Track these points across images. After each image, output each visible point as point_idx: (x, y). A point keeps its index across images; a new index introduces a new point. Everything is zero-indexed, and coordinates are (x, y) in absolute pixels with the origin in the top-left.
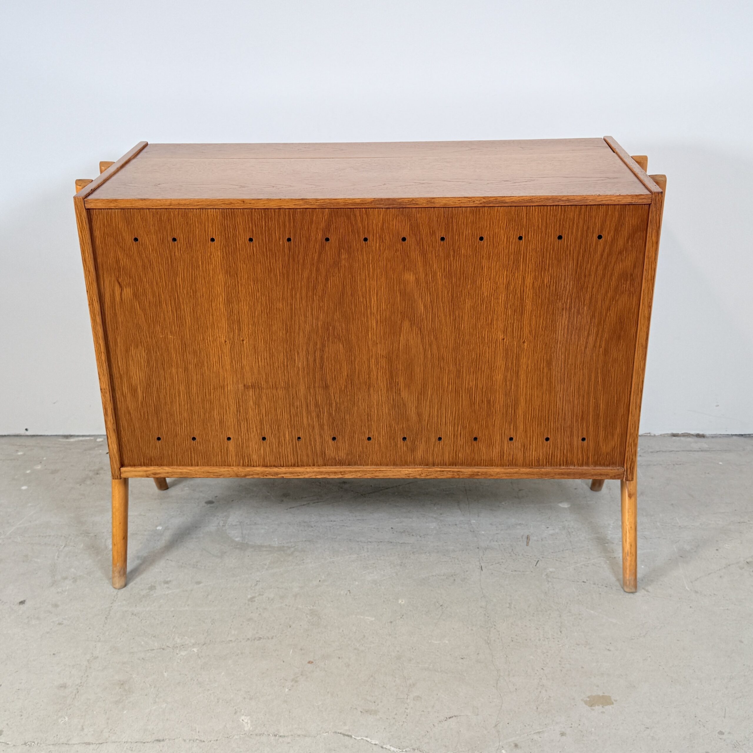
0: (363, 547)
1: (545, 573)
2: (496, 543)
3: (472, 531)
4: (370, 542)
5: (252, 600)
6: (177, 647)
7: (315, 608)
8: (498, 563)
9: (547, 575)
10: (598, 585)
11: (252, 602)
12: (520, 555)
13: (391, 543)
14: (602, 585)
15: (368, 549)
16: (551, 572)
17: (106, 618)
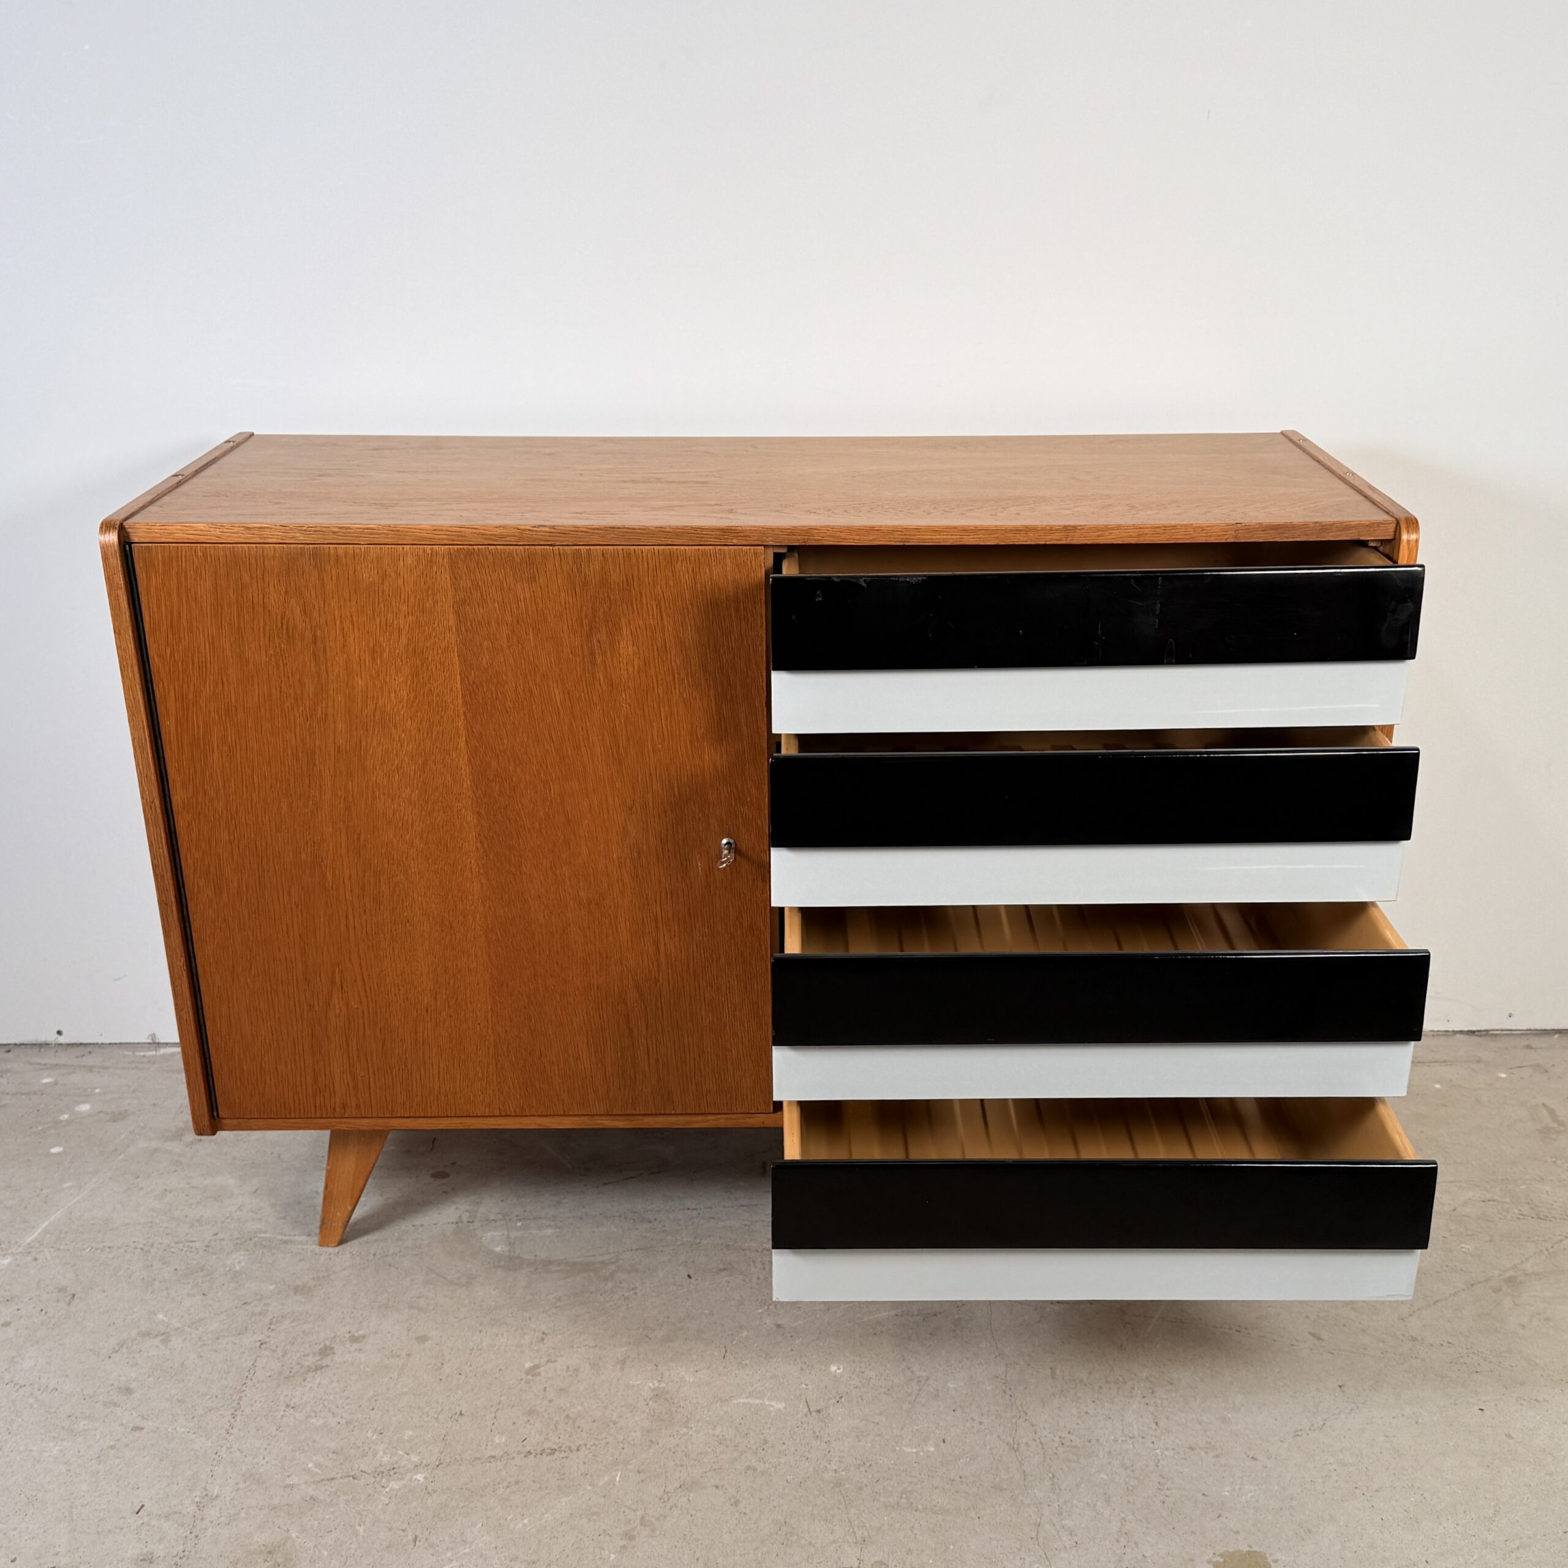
17: (234, 1416)
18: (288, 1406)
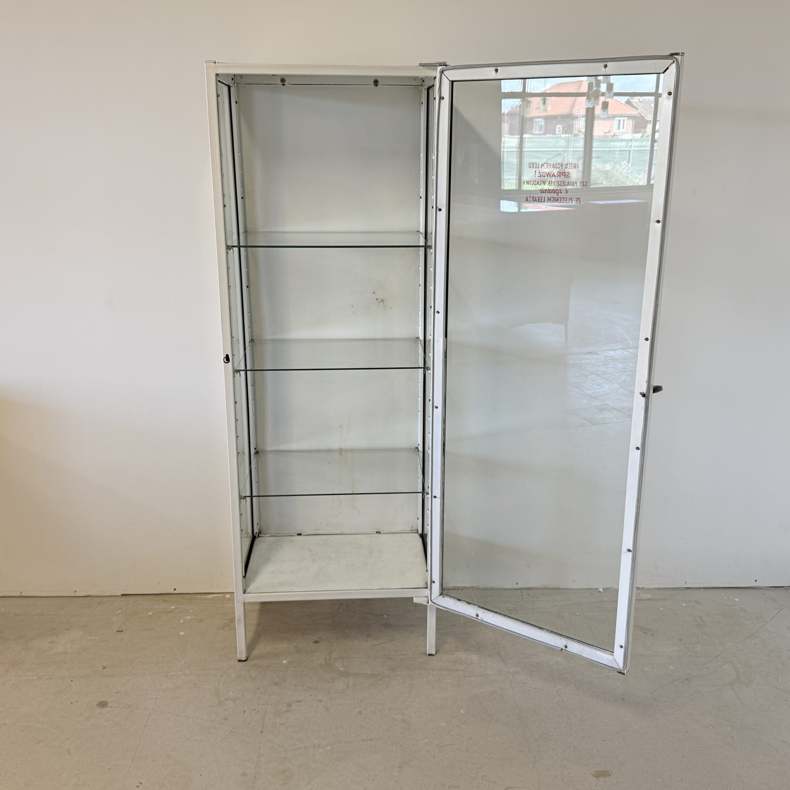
0: (430, 673)
2: (520, 669)
3: (502, 659)
4: (434, 669)
5: (360, 712)
6: (316, 746)
7: (404, 717)
8: (524, 683)
9: (557, 690)
10: (591, 696)
11: (360, 714)
12: (537, 677)
13: (448, 669)
14: (594, 697)
15: (433, 674)
16: (560, 689)
17: (263, 727)
18: (280, 724)
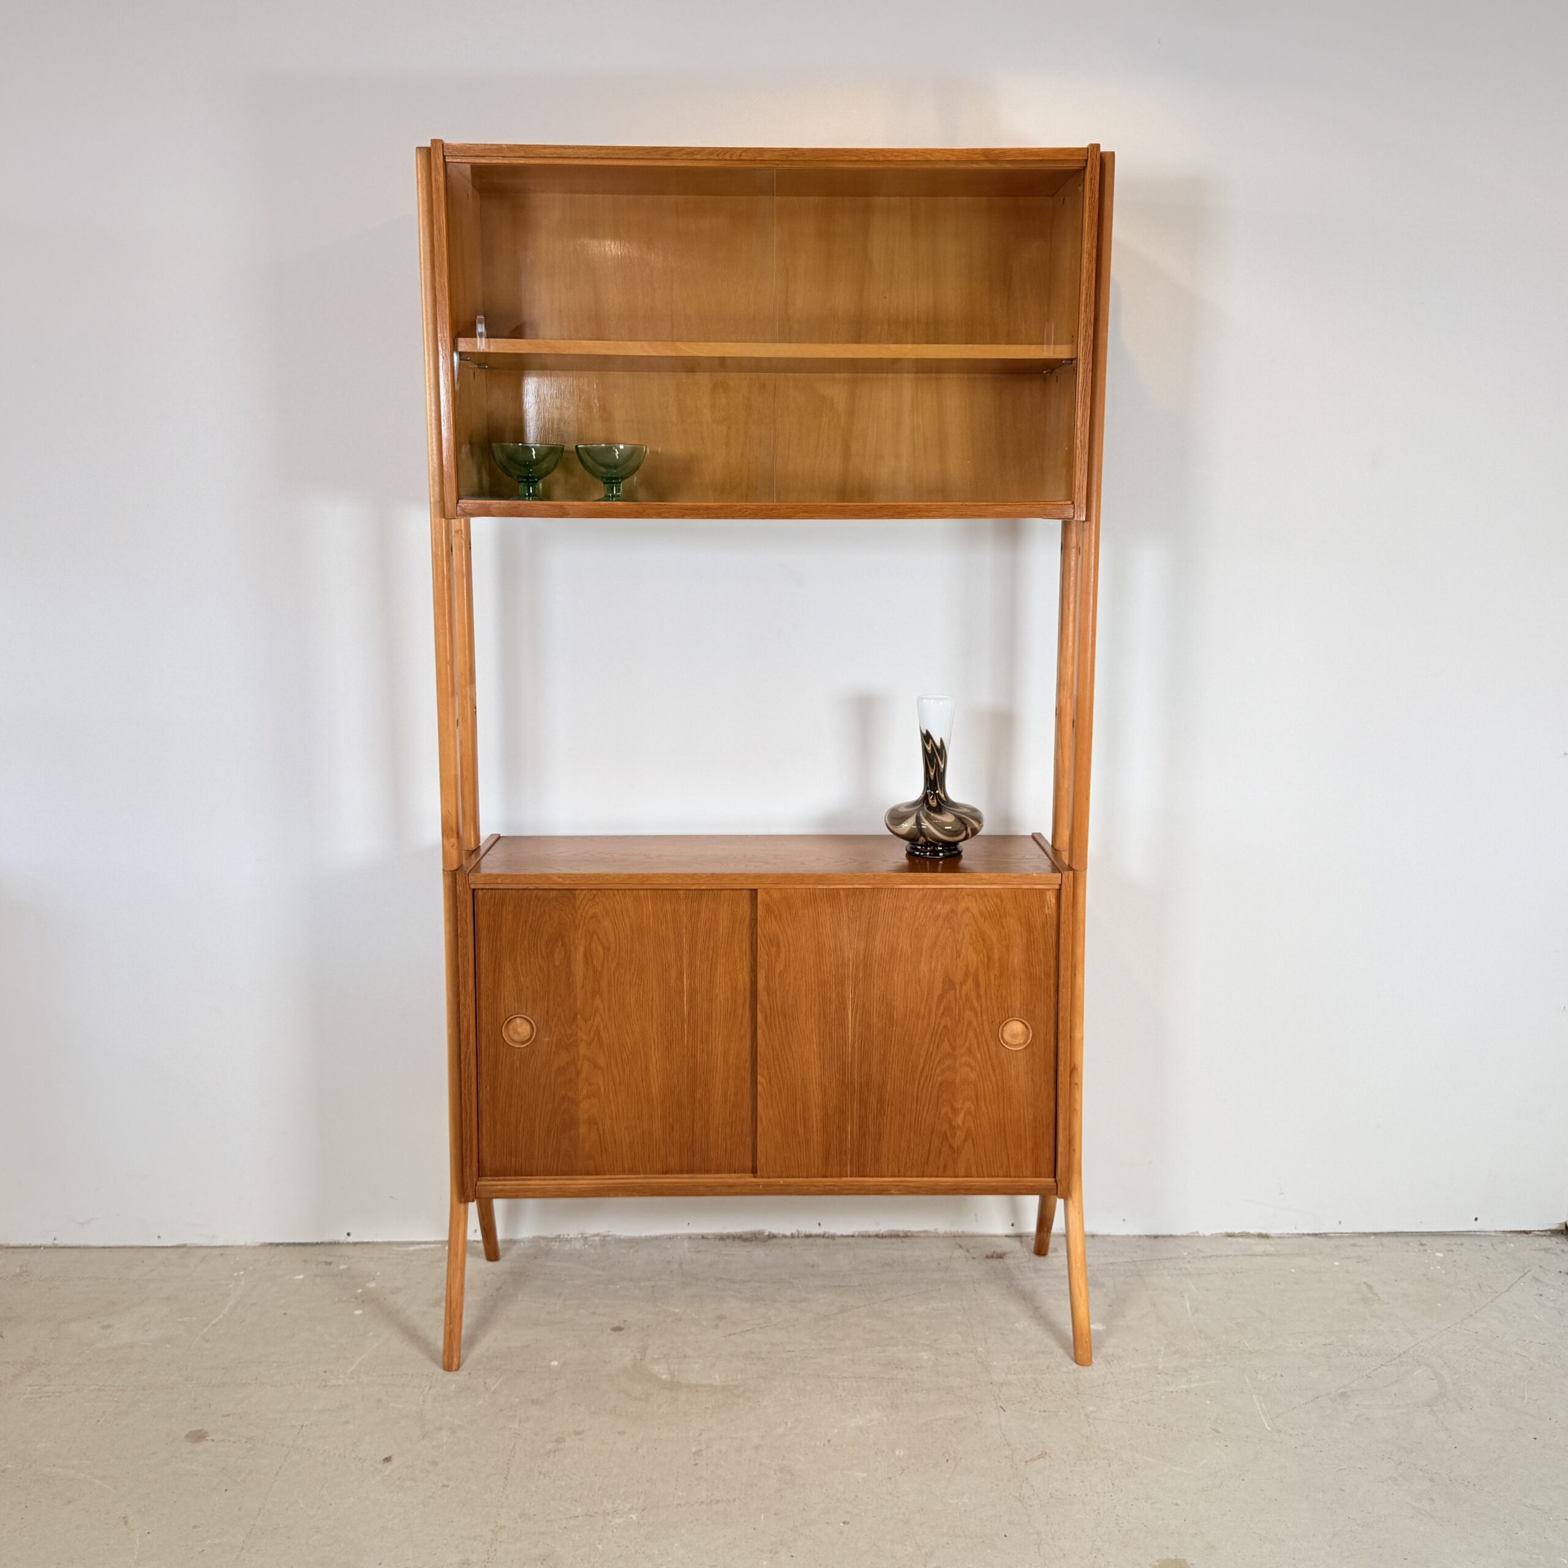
0: (837, 1385)
1: (1084, 1413)
2: (1014, 1377)
3: (980, 1360)
5: (698, 1453)
6: (609, 1513)
7: (784, 1462)
8: (1021, 1402)
9: (1086, 1415)
10: (1153, 1426)
11: (698, 1456)
12: (1048, 1391)
13: (874, 1378)
14: (1159, 1426)
15: (843, 1386)
16: (1092, 1412)
